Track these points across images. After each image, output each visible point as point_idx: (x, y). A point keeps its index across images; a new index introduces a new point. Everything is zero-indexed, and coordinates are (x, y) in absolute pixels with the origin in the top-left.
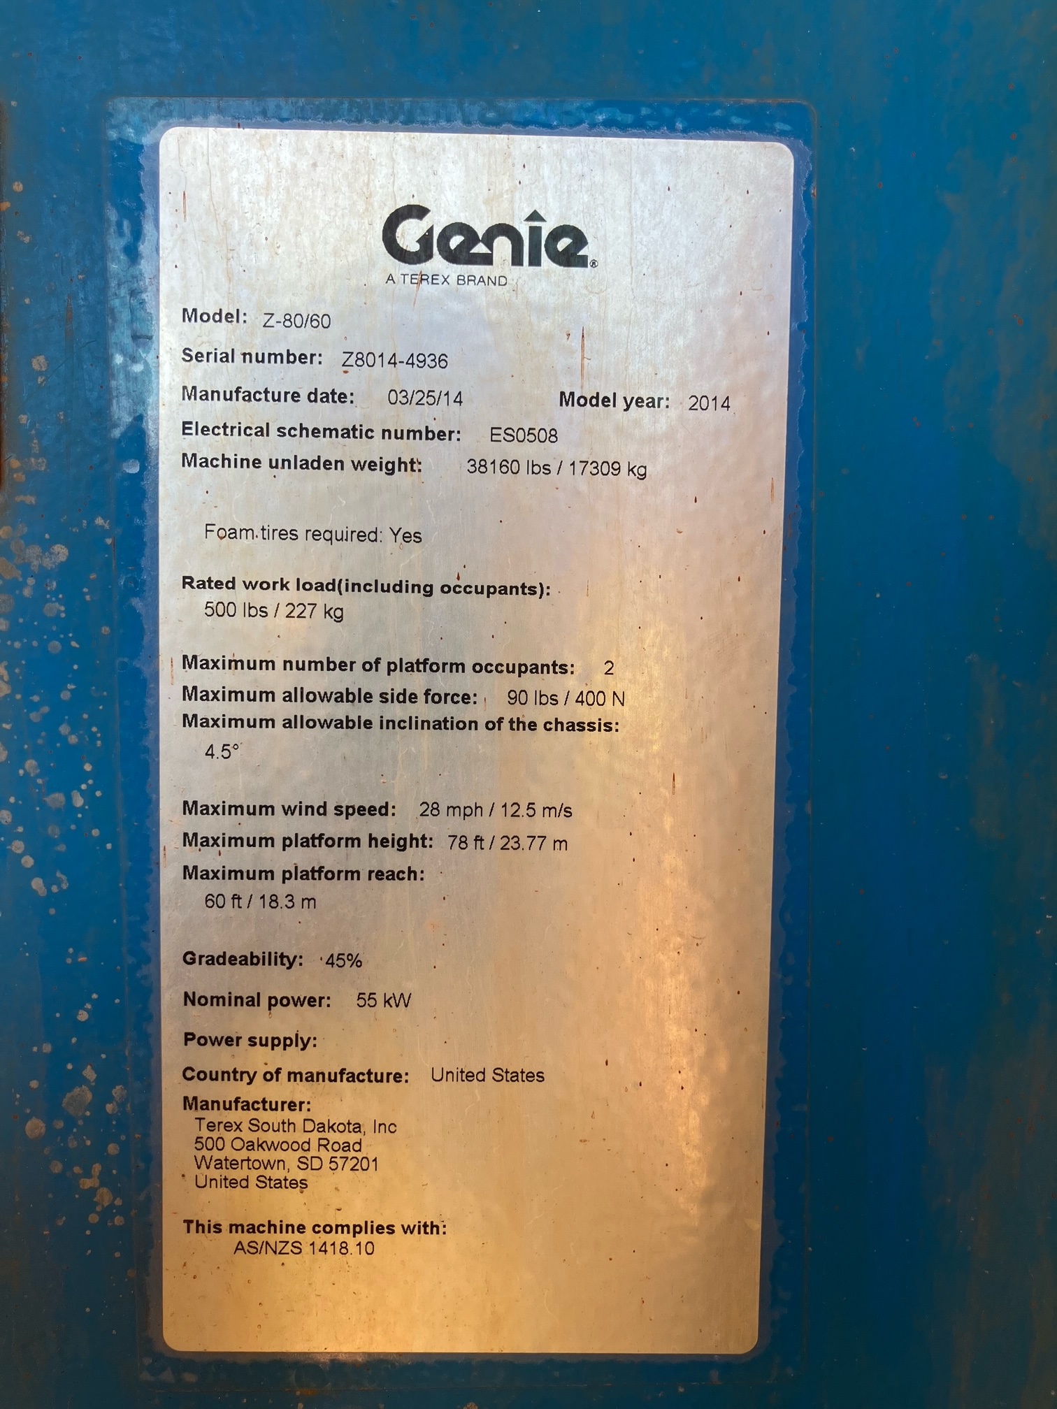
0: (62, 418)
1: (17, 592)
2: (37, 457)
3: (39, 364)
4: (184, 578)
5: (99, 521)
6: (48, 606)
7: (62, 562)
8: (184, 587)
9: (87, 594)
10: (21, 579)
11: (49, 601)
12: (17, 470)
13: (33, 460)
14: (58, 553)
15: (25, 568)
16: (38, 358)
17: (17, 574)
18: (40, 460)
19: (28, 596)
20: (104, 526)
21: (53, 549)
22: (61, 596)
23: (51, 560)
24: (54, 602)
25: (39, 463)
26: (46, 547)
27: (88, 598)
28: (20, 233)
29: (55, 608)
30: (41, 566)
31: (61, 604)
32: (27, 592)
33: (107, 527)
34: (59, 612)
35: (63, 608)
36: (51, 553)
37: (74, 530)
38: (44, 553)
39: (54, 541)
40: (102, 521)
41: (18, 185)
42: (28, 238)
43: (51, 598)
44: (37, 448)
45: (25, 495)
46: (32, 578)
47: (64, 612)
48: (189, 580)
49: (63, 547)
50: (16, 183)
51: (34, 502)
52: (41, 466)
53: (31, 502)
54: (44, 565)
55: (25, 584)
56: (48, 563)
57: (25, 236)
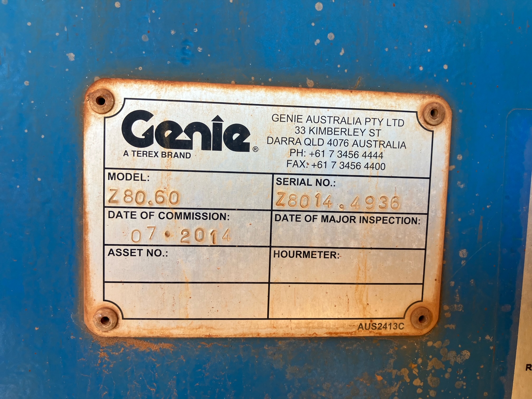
0: (472, 283)
1: (442, 376)
2: (458, 304)
3: (463, 254)
4: (527, 365)
5: (488, 337)
6: (457, 383)
7: (466, 359)
8: (526, 370)
9: (478, 376)
10: (444, 369)
11: (458, 380)
12: (447, 311)
13: (455, 305)
14: (465, 355)
15: (447, 364)
16: (462, 250)
17: (443, 366)
18: (459, 306)
19: (447, 378)
20: (490, 340)
21: (462, 353)
22: (464, 377)
23: (461, 358)
24: (461, 381)
25: (459, 307)
26: (459, 352)
27: (478, 378)
28: (459, 182)
29: (461, 384)
30: (455, 362)
31: (464, 382)
32: (447, 376)
33: (491, 340)
34: (463, 385)
35: (465, 384)
36: (461, 355)
37: (474, 342)
38: (457, 355)
39: (463, 349)
40: (489, 337)
41: (460, 156)
42: (463, 185)
43: (459, 378)
44: (458, 299)
45: (450, 324)
46: (450, 368)
47: (465, 385)
48: (529, 366)
49: (468, 351)
50: (459, 155)
51: (454, 328)
52: (459, 309)
53: (453, 328)
54: (457, 361)
55: (446, 371)
56: (459, 360)
57: (461, 184)
